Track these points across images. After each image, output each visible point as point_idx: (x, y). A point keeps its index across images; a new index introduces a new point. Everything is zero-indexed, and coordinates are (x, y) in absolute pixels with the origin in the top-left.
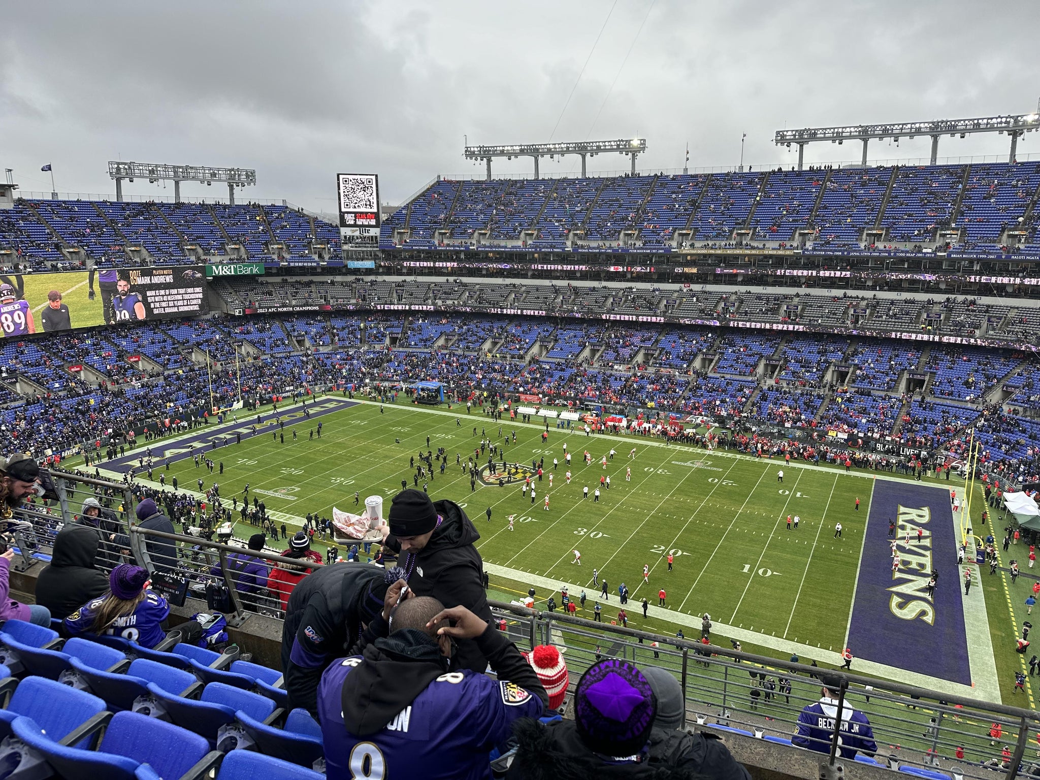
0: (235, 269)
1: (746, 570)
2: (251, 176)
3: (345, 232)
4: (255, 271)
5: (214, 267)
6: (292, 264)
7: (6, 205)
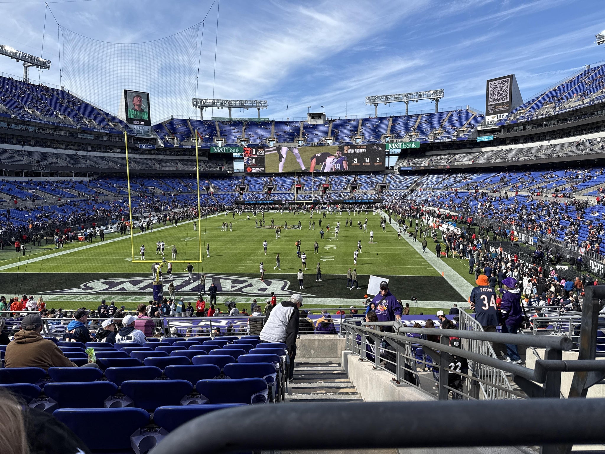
0: (402, 145)
3: (489, 118)
4: (414, 146)
5: (390, 145)
6: (436, 141)
7: (320, 122)
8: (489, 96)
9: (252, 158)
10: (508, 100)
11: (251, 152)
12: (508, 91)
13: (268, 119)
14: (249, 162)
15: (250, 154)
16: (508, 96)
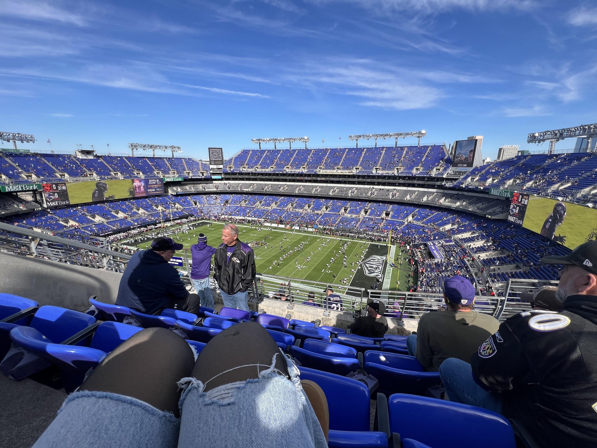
0: (173, 179)
1: (323, 271)
2: (179, 148)
3: (211, 166)
4: (180, 180)
5: (166, 179)
6: (193, 178)
7: (91, 157)
8: (211, 156)
9: (54, 193)
10: (221, 159)
11: (51, 187)
12: (221, 155)
13: (29, 150)
14: (51, 197)
15: (50, 189)
16: (221, 158)
